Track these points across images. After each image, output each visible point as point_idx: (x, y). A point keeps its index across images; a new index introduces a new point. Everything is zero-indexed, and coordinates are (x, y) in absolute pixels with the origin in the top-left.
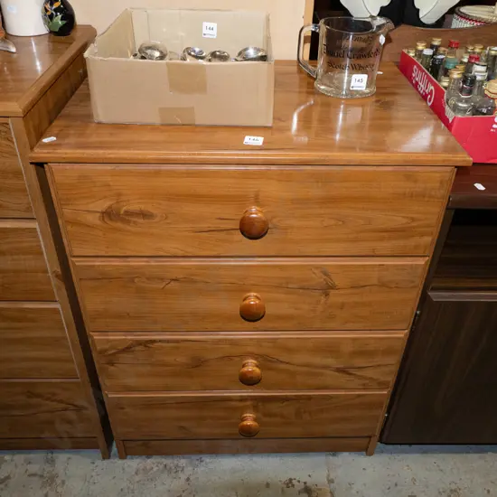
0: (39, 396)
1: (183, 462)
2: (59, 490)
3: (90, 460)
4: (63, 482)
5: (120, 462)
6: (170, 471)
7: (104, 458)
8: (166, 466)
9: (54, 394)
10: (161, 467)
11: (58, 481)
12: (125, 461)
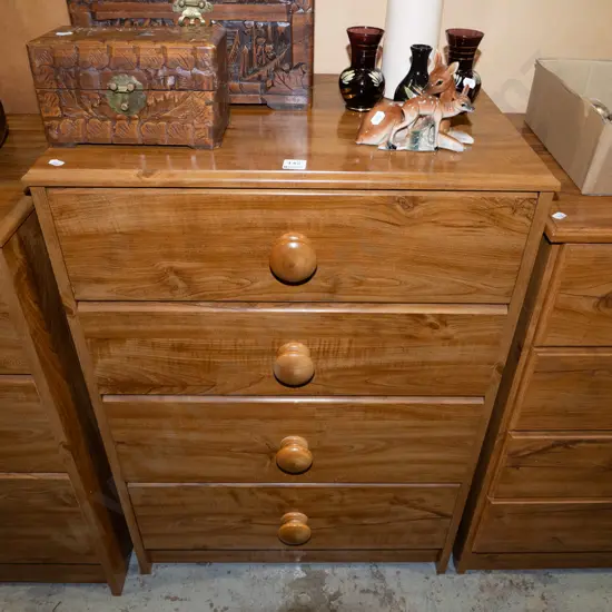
0: (405, 502)
1: (529, 577)
2: (402, 608)
3: (423, 575)
4: (403, 600)
5: (458, 577)
6: (518, 587)
7: (439, 573)
8: (511, 581)
9: (422, 500)
10: (507, 583)
11: (397, 598)
12: (462, 576)
